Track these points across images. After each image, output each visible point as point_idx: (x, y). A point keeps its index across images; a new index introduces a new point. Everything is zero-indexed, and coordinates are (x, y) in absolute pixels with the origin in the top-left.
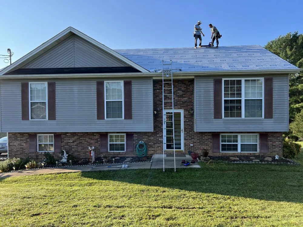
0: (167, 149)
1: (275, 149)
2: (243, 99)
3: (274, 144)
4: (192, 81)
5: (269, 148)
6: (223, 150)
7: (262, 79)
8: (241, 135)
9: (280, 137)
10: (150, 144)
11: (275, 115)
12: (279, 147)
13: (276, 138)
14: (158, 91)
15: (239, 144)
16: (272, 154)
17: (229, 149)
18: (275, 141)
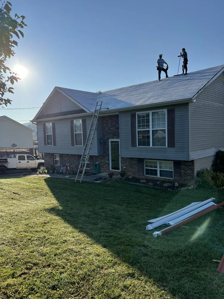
0: (112, 169)
1: (187, 177)
2: (151, 129)
3: (186, 172)
4: (117, 116)
5: (182, 176)
6: (147, 174)
7: (165, 111)
8: (160, 162)
9: (191, 166)
10: (102, 164)
11: (177, 144)
12: (191, 176)
13: (188, 167)
14: (105, 124)
15: (158, 170)
16: (185, 182)
17: (152, 174)
18: (187, 170)
